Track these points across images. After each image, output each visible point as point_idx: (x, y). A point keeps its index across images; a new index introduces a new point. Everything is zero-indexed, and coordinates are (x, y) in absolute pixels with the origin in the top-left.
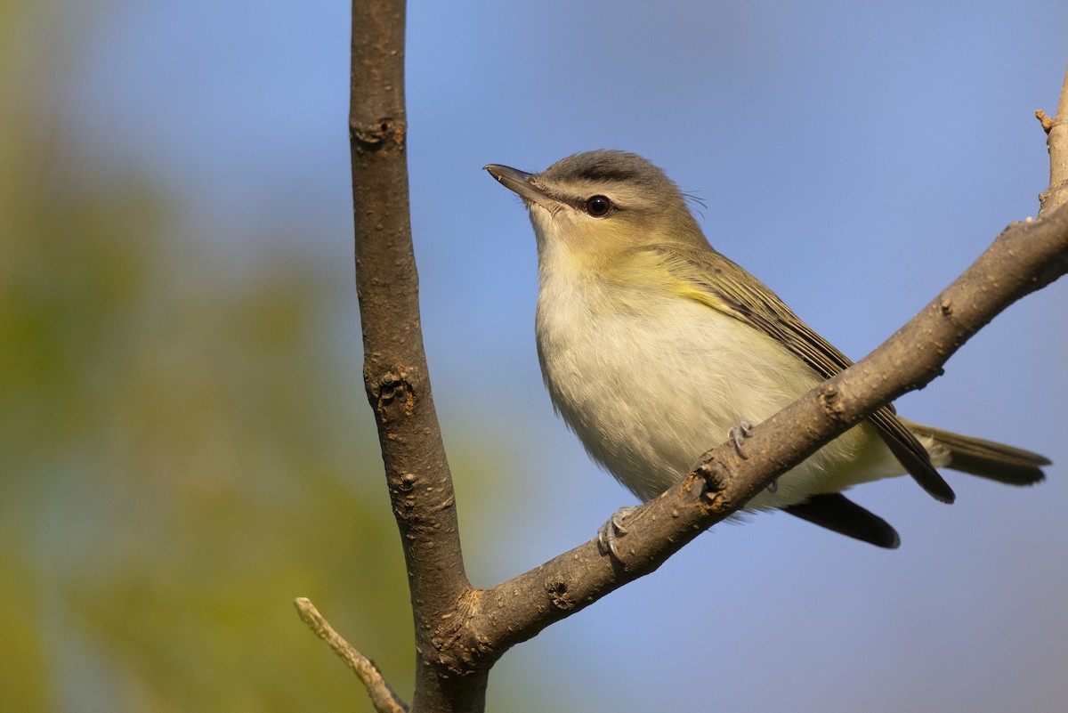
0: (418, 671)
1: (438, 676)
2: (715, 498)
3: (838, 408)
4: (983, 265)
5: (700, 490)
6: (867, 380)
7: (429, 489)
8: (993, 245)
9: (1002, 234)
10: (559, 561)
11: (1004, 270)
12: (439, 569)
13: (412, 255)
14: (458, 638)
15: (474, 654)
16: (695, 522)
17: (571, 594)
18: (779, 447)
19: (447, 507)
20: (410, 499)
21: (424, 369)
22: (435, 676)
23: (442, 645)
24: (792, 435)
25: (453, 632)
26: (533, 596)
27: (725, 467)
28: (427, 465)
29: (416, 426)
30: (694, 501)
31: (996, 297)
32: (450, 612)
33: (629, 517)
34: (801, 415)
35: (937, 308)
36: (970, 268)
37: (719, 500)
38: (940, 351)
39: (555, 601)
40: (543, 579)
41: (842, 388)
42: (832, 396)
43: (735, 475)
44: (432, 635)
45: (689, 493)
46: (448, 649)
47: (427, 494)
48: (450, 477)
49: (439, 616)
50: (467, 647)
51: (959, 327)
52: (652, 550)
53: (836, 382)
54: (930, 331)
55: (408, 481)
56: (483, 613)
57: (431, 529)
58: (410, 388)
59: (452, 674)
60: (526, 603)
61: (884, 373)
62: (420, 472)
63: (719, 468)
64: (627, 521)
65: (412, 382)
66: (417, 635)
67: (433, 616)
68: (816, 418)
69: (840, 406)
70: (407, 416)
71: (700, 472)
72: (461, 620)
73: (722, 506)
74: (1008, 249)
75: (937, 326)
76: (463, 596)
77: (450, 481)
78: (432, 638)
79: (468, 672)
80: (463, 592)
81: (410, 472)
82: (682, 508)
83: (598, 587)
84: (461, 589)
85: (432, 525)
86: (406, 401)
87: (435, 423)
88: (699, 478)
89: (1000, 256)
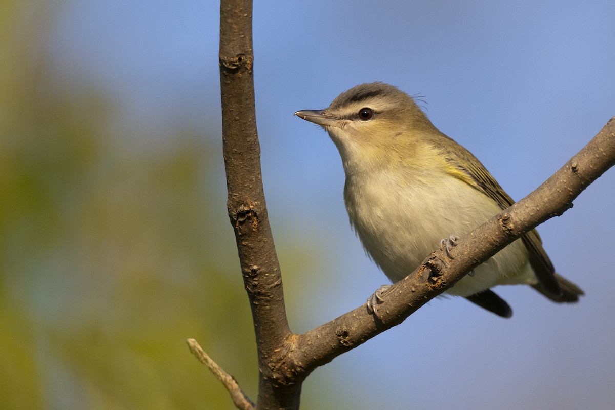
0: (260, 383)
1: (272, 385)
2: (437, 280)
3: (510, 227)
4: (596, 142)
5: (428, 276)
6: (527, 210)
7: (267, 275)
8: (602, 130)
9: (608, 124)
10: (345, 317)
11: (609, 145)
12: (273, 322)
13: (257, 136)
14: (284, 363)
15: (293, 373)
16: (425, 294)
17: (351, 337)
18: (475, 250)
19: (277, 285)
20: (255, 281)
21: (264, 203)
22: (270, 386)
23: (274, 367)
24: (482, 243)
25: (281, 359)
26: (329, 339)
27: (443, 262)
28: (265, 260)
29: (259, 237)
30: (424, 282)
31: (603, 162)
32: (279, 348)
33: (386, 291)
34: (488, 231)
35: (569, 167)
36: (589, 144)
37: (439, 281)
38: (571, 193)
39: (341, 342)
40: (334, 328)
41: (513, 215)
42: (507, 219)
43: (449, 266)
44: (269, 362)
45: (422, 277)
46: (278, 370)
47: (265, 278)
48: (279, 268)
49: (272, 350)
50: (289, 368)
51: (582, 179)
52: (399, 311)
53: (509, 211)
54: (565, 181)
55: (254, 270)
56: (299, 348)
57: (268, 298)
58: (255, 215)
59: (280, 384)
60: (325, 342)
61: (538, 206)
62: (261, 265)
63: (439, 262)
64: (384, 294)
65: (257, 211)
66: (260, 361)
67: (269, 350)
68: (497, 233)
70: (253, 231)
71: (428, 265)
72: (286, 353)
73: (441, 285)
74: (611, 132)
75: (569, 178)
76: (287, 338)
77: (279, 270)
78: (268, 363)
79: (290, 384)
80: (287, 336)
81: (255, 265)
82: (417, 286)
83: (367, 333)
84: (286, 334)
85: (268, 296)
86: (253, 222)
87: (270, 236)
88: (428, 268)
89: (607, 136)
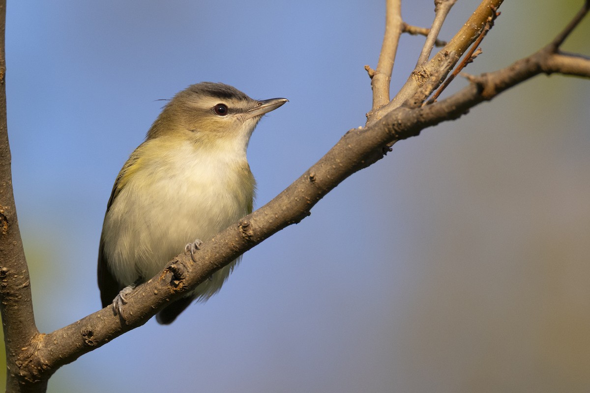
0: (8, 380)
1: (19, 383)
2: (179, 284)
3: (250, 234)
4: (334, 153)
5: (170, 279)
6: (266, 218)
7: (16, 276)
8: (339, 142)
9: (345, 136)
10: (89, 318)
11: (346, 156)
12: (21, 322)
13: (8, 143)
14: (31, 361)
15: (39, 371)
16: (167, 297)
17: (96, 337)
18: (216, 255)
19: (25, 287)
20: (4, 282)
21: (14, 208)
22: (17, 383)
23: (22, 365)
24: (223, 249)
25: (28, 358)
26: (74, 338)
27: (184, 266)
28: (15, 262)
29: (9, 240)
30: (167, 285)
31: (340, 172)
32: (27, 346)
33: (130, 294)
34: (228, 237)
35: (307, 177)
36: (326, 155)
37: (181, 285)
38: (309, 202)
39: (86, 341)
40: (80, 328)
41: (252, 222)
42: (247, 226)
43: (190, 271)
44: (16, 359)
45: (164, 280)
46: (25, 367)
47: (14, 279)
48: (28, 270)
49: (19, 348)
50: (36, 366)
51: (319, 188)
52: (142, 312)
53: (249, 219)
54: (303, 190)
55: (4, 271)
56: (46, 347)
57: (16, 299)
58: (5, 219)
59: (26, 381)
60: (70, 342)
61: (276, 214)
62: (10, 267)
63: (181, 266)
64: (128, 296)
65: (7, 215)
66: (8, 359)
67: (17, 348)
68: (237, 239)
69: (251, 232)
70: (3, 235)
71: (170, 269)
72: (33, 351)
73: (183, 288)
74: (348, 144)
75: (307, 187)
76: (34, 337)
77: (27, 272)
78: (16, 361)
79: (36, 381)
80: (34, 335)
81: (5, 266)
82: (160, 289)
83: (111, 333)
84: (33, 333)
85: (17, 297)
86: (3, 226)
87: (19, 239)
88: (170, 272)
89: (343, 148)
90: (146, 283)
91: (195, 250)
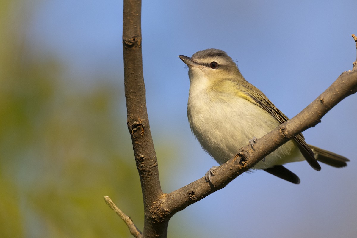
0: (145, 221)
2: (244, 164)
4: (334, 86)
5: (239, 161)
6: (295, 124)
7: (149, 160)
8: (338, 79)
9: (341, 76)
10: (193, 184)
11: (341, 87)
12: (152, 187)
13: (143, 82)
14: (159, 210)
15: (164, 215)
16: (238, 171)
17: (196, 195)
19: (155, 166)
20: (142, 163)
21: (147, 120)
22: (151, 222)
23: (153, 212)
24: (270, 142)
25: (157, 208)
26: (183, 196)
27: (248, 153)
28: (148, 152)
29: (145, 139)
30: (237, 164)
31: (338, 97)
32: (156, 201)
33: (216, 170)
34: (273, 136)
35: (319, 100)
36: (330, 87)
37: (246, 164)
38: (320, 115)
39: (191, 198)
40: (187, 190)
41: (287, 127)
42: (284, 129)
43: (251, 156)
45: (236, 161)
46: (155, 213)
47: (148, 162)
48: (156, 156)
49: (152, 202)
50: (161, 213)
51: (326, 106)
52: (223, 180)
53: (285, 125)
54: (316, 108)
55: (142, 157)
56: (167, 201)
58: (143, 126)
59: (156, 222)
60: (181, 198)
62: (146, 154)
63: (246, 153)
64: (215, 171)
65: (143, 124)
66: (145, 209)
67: (150, 202)
68: (278, 137)
69: (286, 133)
70: (141, 136)
71: (239, 155)
72: (159, 204)
73: (247, 166)
74: (343, 80)
75: (319, 106)
76: (160, 196)
77: (156, 157)
78: (150, 210)
79: (162, 221)
80: (160, 194)
81: (142, 154)
82: (233, 167)
83: (205, 193)
84: (160, 193)
85: (150, 172)
86: (141, 131)
87: (151, 138)
88: (239, 157)
89: (340, 83)
90: (225, 163)
91: (254, 143)
